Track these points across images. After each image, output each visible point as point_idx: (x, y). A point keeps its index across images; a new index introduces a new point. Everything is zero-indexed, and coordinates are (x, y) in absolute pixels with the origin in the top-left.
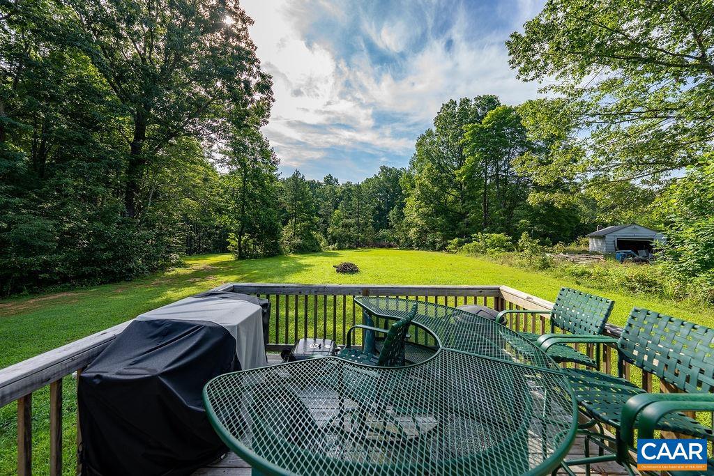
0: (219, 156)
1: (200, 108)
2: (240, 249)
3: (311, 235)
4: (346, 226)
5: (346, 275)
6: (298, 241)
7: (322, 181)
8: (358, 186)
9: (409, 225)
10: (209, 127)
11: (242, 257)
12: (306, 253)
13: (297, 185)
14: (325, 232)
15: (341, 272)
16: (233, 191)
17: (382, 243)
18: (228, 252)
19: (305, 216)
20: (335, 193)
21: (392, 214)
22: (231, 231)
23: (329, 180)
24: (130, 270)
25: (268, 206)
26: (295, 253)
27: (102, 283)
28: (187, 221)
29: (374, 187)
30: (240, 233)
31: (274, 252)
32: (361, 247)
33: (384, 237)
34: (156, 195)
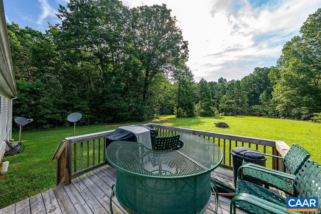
0: (170, 78)
1: (163, 61)
2: (178, 113)
3: (209, 108)
4: (229, 103)
5: (220, 128)
6: (202, 111)
7: (217, 81)
8: (238, 82)
9: (276, 102)
10: (166, 68)
11: (178, 117)
12: (206, 117)
13: (203, 85)
14: (218, 107)
15: (218, 126)
16: (175, 90)
17: (254, 113)
18: (173, 114)
19: (207, 99)
20: (224, 87)
21: (262, 96)
22: (175, 106)
23: (221, 80)
24: (143, 118)
25: (189, 96)
26: (201, 116)
27: (137, 122)
28: (160, 102)
29: (250, 81)
30: (178, 107)
31: (191, 115)
32: (239, 115)
33: (256, 110)
34: (151, 94)
